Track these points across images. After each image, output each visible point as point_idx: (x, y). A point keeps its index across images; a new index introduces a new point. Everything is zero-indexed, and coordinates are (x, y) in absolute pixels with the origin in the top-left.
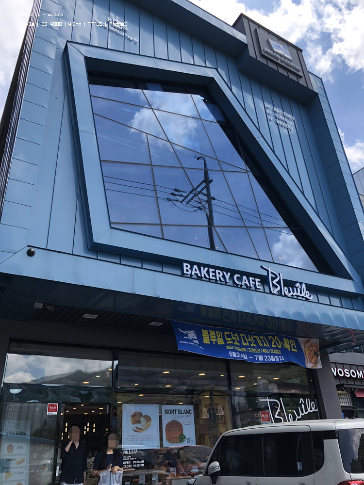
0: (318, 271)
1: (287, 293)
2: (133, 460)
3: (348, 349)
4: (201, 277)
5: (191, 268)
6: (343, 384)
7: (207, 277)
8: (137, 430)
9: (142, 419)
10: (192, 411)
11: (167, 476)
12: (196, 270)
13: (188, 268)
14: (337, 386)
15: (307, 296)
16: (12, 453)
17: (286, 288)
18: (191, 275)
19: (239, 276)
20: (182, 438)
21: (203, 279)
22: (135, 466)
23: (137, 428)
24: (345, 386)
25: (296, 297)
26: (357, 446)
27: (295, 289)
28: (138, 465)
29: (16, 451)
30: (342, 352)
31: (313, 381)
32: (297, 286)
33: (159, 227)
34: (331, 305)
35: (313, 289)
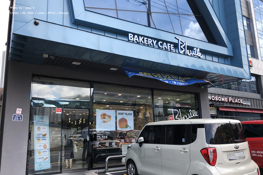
0: (208, 42)
1: (188, 53)
2: (102, 136)
3: (219, 85)
4: (139, 43)
5: (134, 37)
6: (214, 104)
7: (143, 42)
8: (104, 122)
9: (106, 117)
10: (133, 114)
11: (119, 143)
12: (136, 38)
13: (132, 37)
14: (210, 105)
15: (200, 56)
16: (40, 131)
17: (188, 50)
18: (133, 41)
19: (162, 42)
20: (127, 126)
21: (141, 43)
22: (103, 138)
23: (104, 121)
24: (215, 105)
25: (193, 56)
26: (215, 132)
27: (193, 51)
28: (104, 138)
29: (42, 130)
30: (215, 87)
31: (198, 102)
32: (194, 49)
33: (115, 11)
34: (213, 61)
35: (203, 52)
